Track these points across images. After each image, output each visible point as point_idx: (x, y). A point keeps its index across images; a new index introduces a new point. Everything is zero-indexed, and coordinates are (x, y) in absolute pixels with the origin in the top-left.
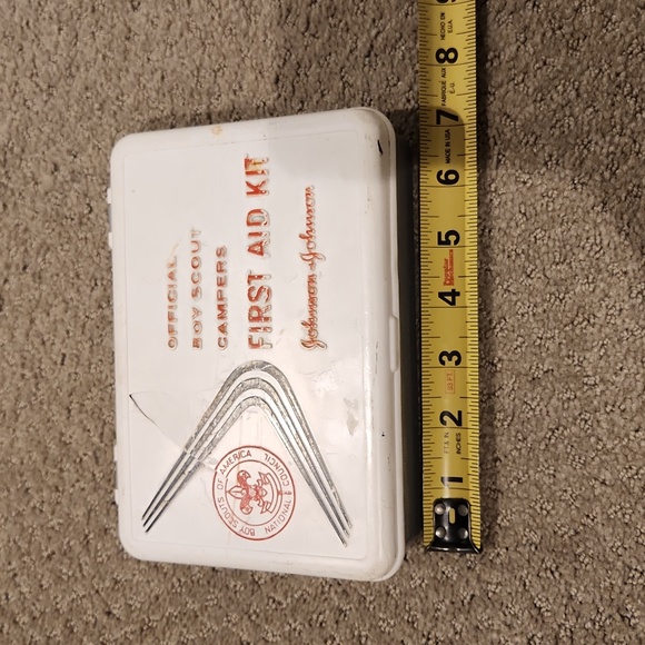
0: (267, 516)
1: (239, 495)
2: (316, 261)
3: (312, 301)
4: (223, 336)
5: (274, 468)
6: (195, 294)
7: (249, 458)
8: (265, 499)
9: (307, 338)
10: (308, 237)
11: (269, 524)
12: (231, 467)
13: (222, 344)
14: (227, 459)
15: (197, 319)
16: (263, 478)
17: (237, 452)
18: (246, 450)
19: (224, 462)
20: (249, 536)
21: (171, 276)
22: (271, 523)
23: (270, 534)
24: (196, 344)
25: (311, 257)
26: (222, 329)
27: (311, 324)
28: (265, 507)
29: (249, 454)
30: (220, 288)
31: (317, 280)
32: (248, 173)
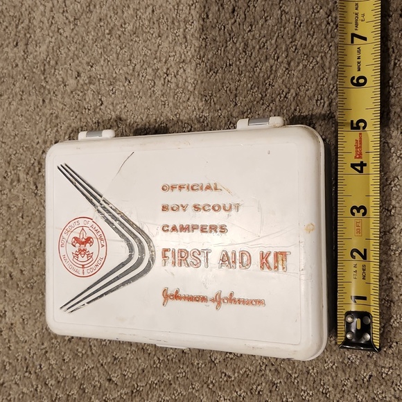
0: (71, 257)
1: (81, 237)
2: (216, 303)
3: (191, 298)
4: (170, 229)
5: (95, 264)
6: (196, 208)
7: (101, 246)
8: (79, 255)
9: (169, 293)
10: (231, 299)
11: (67, 258)
12: (95, 232)
13: (165, 229)
14: (99, 230)
15: (181, 208)
16: (90, 256)
17: (103, 237)
18: (105, 244)
19: (97, 228)
20: (61, 244)
21: (208, 187)
22: (68, 260)
23: (62, 258)
24: (165, 208)
25: (218, 300)
26: (174, 229)
27: (176, 296)
28: (76, 256)
29: (103, 246)
30: (200, 227)
31: (204, 303)
32: (276, 254)
